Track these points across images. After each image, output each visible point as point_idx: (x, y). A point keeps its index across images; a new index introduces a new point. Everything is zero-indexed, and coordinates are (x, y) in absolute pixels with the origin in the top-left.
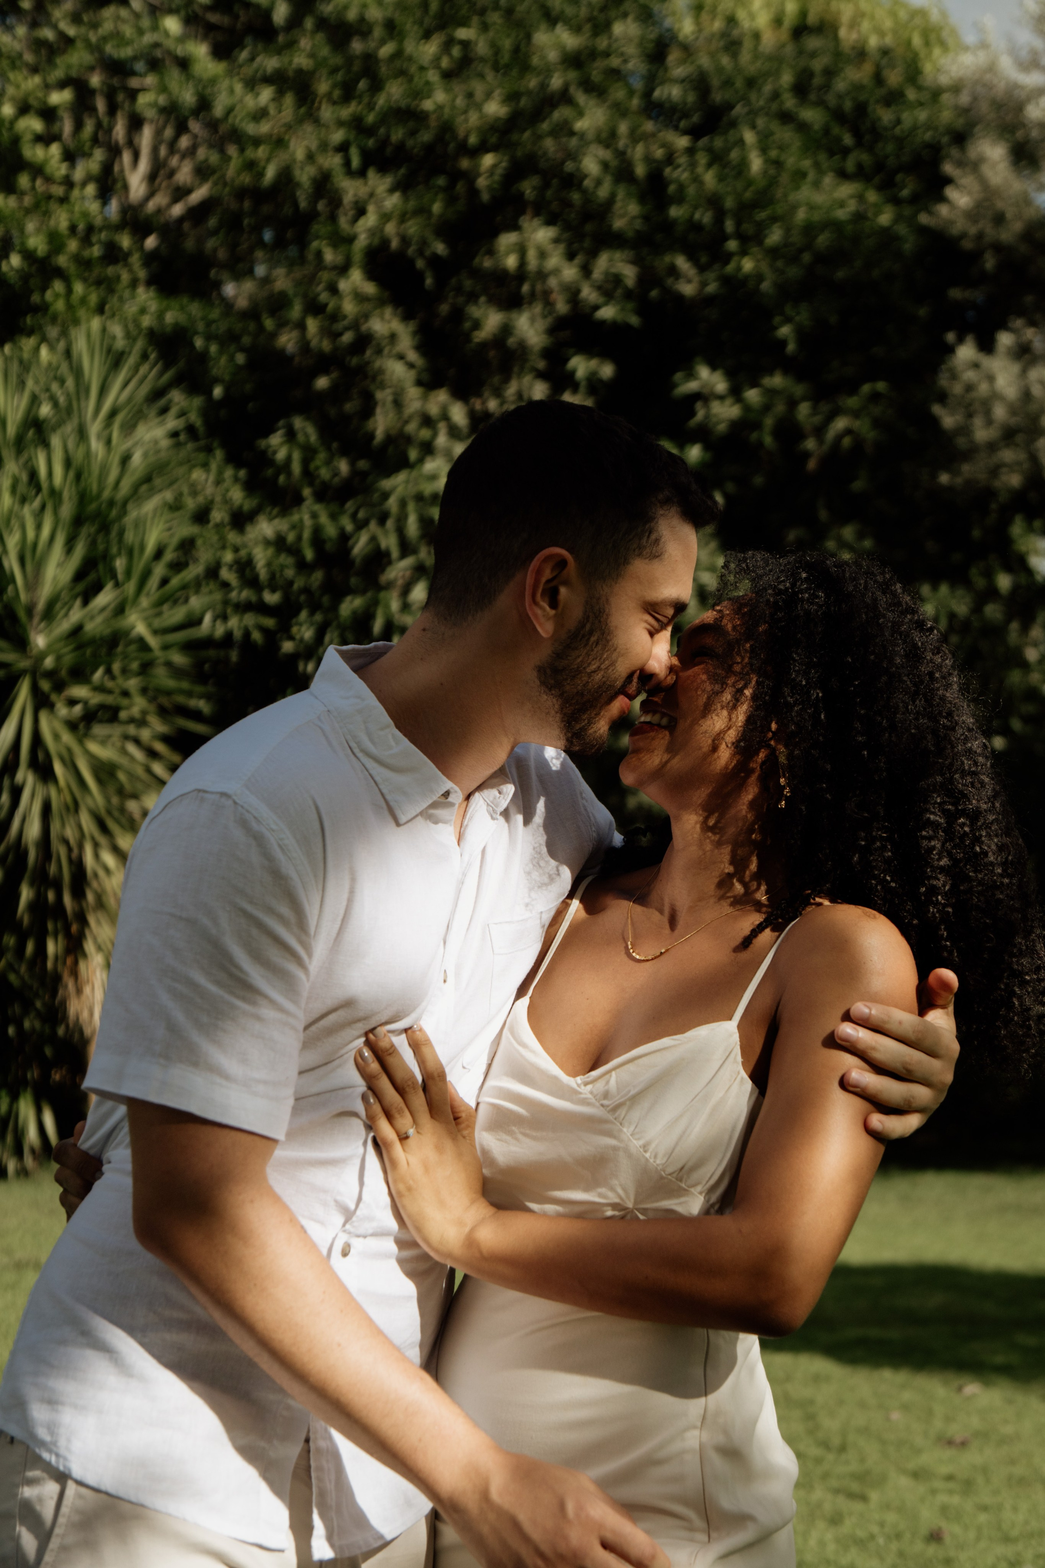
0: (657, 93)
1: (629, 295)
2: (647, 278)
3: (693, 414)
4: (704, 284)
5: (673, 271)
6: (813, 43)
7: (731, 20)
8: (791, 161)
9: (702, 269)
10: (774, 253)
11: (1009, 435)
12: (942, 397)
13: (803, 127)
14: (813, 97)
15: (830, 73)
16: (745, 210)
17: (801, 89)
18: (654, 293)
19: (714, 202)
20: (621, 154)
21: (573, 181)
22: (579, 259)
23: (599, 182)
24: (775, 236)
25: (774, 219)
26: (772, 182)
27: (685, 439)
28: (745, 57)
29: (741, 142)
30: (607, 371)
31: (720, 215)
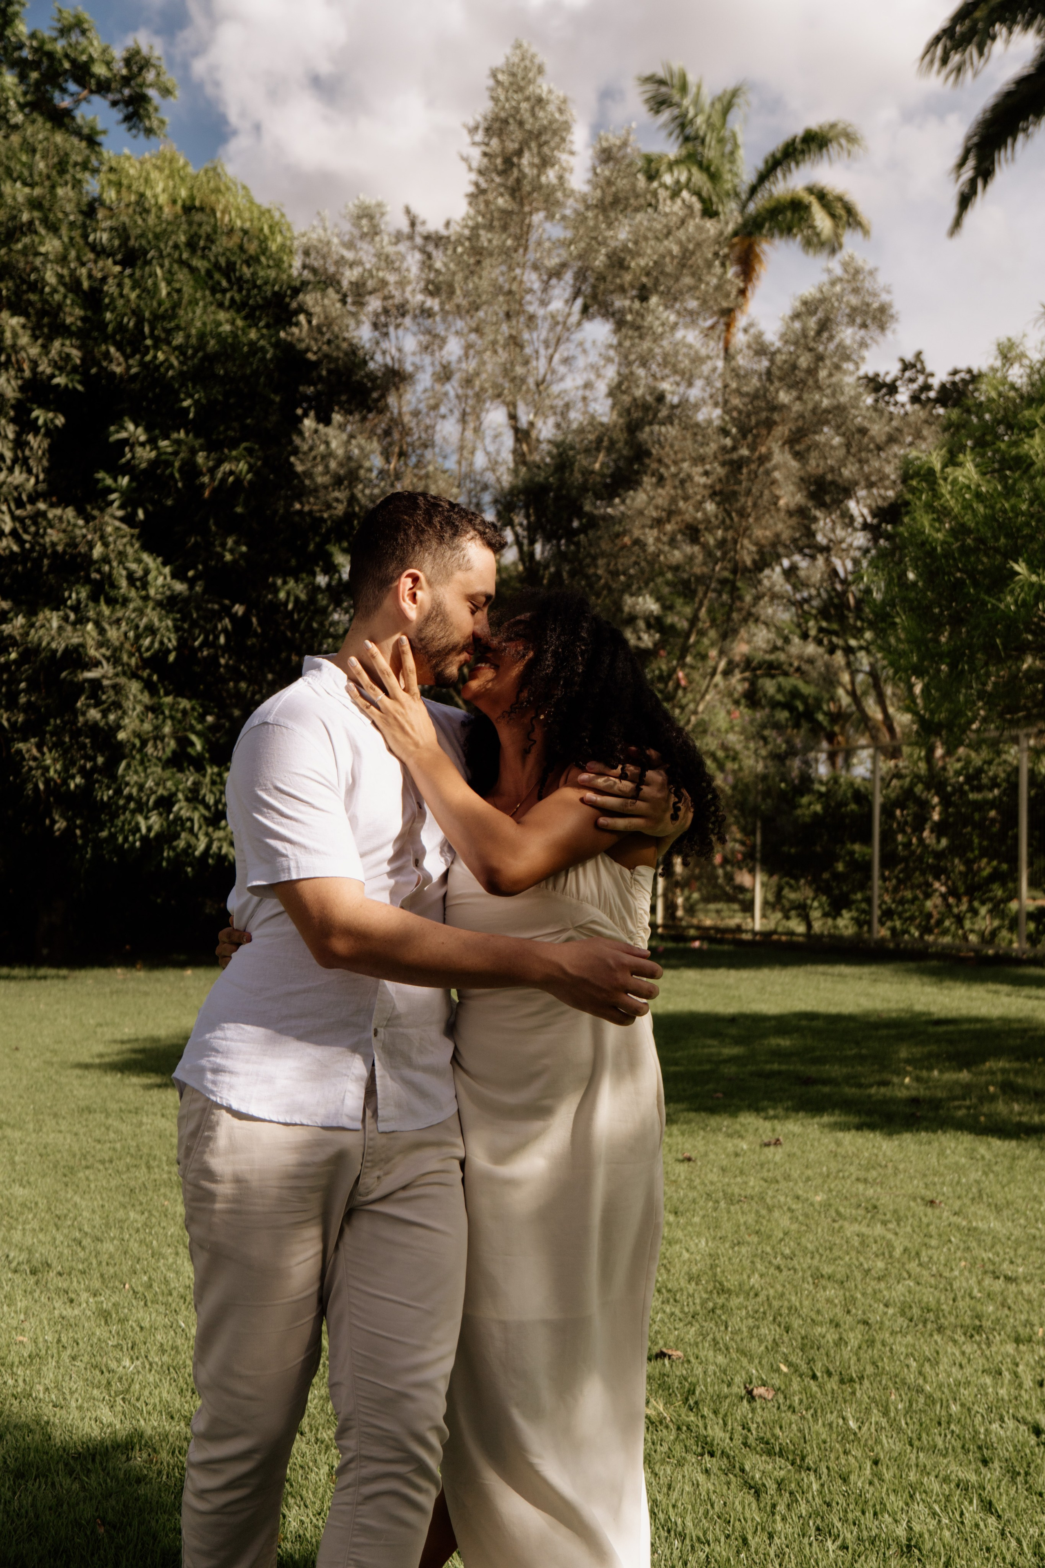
0: (91, 238)
1: (75, 369)
2: (89, 359)
3: (123, 455)
4: (129, 367)
5: (107, 355)
6: (198, 217)
7: (142, 195)
8: (187, 290)
9: (127, 357)
10: (180, 350)
11: (338, 482)
12: (296, 451)
13: (193, 270)
14: (199, 253)
15: (210, 239)
16: (157, 318)
17: (191, 244)
18: (94, 371)
19: (137, 313)
20: (72, 272)
21: (37, 286)
22: (40, 341)
23: (54, 291)
24: (179, 339)
25: (178, 328)
26: (176, 306)
27: (116, 471)
28: (151, 220)
29: (153, 275)
30: (60, 421)
31: (140, 321)
